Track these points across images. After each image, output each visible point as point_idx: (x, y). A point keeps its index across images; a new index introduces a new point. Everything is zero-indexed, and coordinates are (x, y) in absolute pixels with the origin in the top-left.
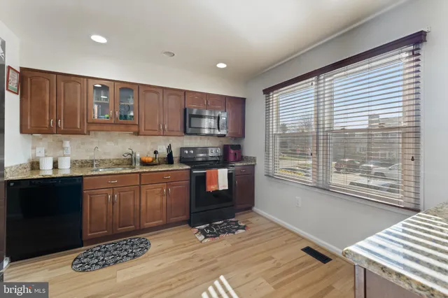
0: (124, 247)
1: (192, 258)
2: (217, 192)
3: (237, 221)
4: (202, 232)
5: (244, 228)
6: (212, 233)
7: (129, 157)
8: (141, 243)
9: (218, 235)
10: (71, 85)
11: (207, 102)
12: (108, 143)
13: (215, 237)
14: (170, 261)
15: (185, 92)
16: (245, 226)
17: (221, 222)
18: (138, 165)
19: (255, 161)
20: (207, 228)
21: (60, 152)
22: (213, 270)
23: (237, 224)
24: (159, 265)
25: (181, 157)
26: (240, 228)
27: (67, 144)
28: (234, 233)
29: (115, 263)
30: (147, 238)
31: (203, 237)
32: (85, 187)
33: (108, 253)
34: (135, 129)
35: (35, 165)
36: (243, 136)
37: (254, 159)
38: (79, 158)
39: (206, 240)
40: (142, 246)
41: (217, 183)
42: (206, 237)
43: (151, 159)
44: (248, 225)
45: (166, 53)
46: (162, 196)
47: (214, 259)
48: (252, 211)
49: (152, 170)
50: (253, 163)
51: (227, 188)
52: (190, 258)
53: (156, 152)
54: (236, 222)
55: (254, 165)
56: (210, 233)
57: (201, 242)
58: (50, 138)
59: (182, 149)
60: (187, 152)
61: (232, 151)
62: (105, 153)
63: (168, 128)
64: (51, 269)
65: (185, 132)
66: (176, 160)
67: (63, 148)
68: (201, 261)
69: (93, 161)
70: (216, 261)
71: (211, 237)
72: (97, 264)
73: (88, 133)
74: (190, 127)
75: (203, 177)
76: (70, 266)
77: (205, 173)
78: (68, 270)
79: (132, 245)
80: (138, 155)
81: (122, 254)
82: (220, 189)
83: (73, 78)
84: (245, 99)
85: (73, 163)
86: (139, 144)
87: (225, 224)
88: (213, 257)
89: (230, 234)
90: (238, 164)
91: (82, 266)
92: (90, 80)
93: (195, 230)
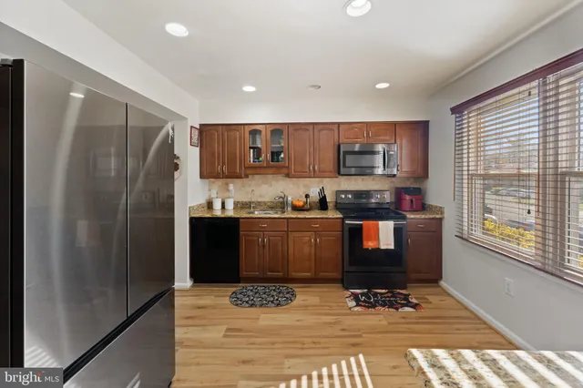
0: (273, 293)
1: (335, 323)
2: (378, 250)
3: (409, 295)
4: (356, 297)
5: (415, 306)
6: (369, 303)
7: (281, 200)
8: (288, 293)
9: (374, 306)
10: (232, 133)
11: (368, 134)
12: (263, 186)
13: (368, 307)
14: (311, 320)
15: (339, 124)
16: (417, 304)
17: (384, 291)
18: (290, 209)
19: (442, 213)
20: (362, 294)
21: (227, 194)
22: (354, 345)
23: (407, 300)
24: (298, 320)
25: (336, 202)
26: (409, 304)
27: (231, 187)
28: (397, 309)
29: (261, 306)
30: (296, 290)
31: (354, 303)
32: (242, 228)
33: (257, 295)
34: (286, 171)
35: (210, 205)
36: (426, 175)
37: (440, 210)
38: (240, 200)
39: (356, 309)
40: (287, 296)
41: (377, 239)
42: (357, 305)
43: (301, 204)
44: (423, 305)
45: (313, 86)
46: (311, 246)
47: (360, 333)
48: (439, 286)
49: (299, 216)
50: (438, 216)
51: (393, 248)
52: (330, 323)
53: (307, 196)
54: (406, 297)
55: (441, 219)
56: (365, 301)
57: (350, 308)
58: (220, 182)
59: (338, 193)
60: (343, 196)
61: (408, 197)
62: (261, 196)
63: (319, 169)
64: (216, 296)
65: (339, 173)
66: (330, 206)
67: (229, 191)
68: (343, 330)
69: (250, 203)
70: (360, 336)
71: (364, 306)
72: (247, 302)
73: (247, 176)
74: (344, 166)
75: (359, 229)
76: (228, 298)
77: (361, 225)
78: (226, 301)
79: (280, 293)
80: (290, 199)
81: (268, 299)
82: (383, 247)
83: (234, 127)
84: (428, 122)
85: (236, 204)
86: (291, 186)
87: (390, 295)
88: (359, 330)
89: (391, 310)
90: (412, 216)
91: (237, 301)
92: (246, 127)
93: (348, 293)
